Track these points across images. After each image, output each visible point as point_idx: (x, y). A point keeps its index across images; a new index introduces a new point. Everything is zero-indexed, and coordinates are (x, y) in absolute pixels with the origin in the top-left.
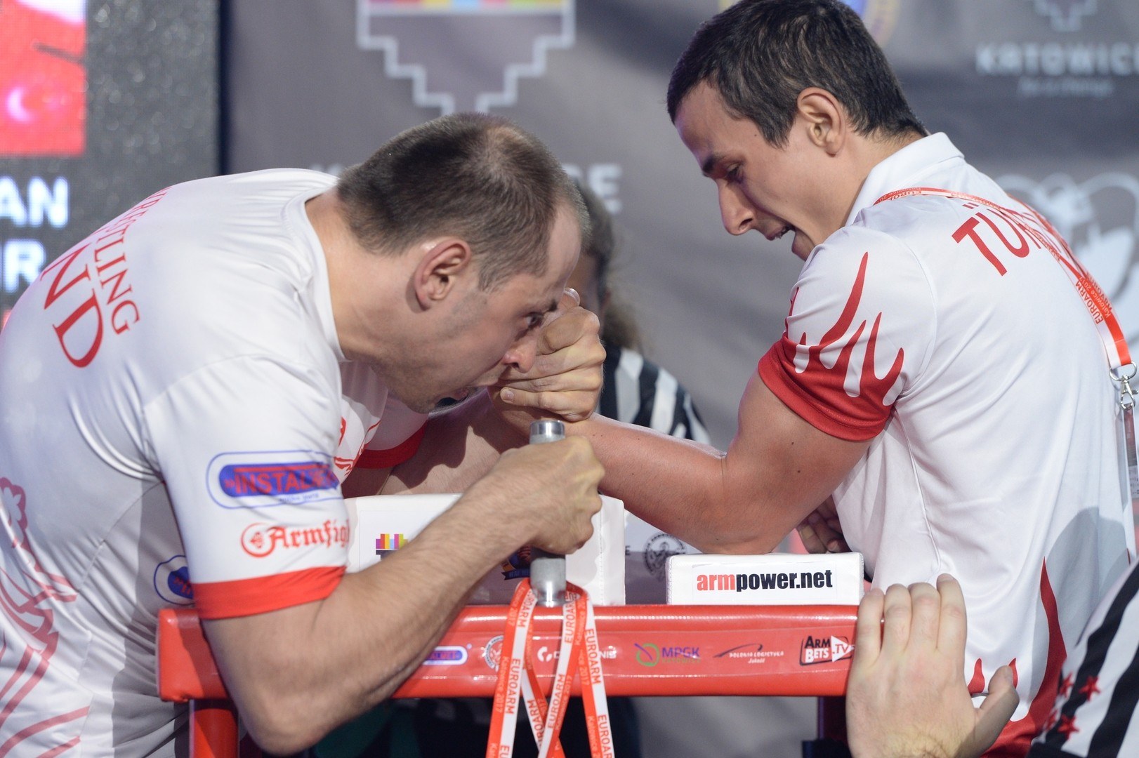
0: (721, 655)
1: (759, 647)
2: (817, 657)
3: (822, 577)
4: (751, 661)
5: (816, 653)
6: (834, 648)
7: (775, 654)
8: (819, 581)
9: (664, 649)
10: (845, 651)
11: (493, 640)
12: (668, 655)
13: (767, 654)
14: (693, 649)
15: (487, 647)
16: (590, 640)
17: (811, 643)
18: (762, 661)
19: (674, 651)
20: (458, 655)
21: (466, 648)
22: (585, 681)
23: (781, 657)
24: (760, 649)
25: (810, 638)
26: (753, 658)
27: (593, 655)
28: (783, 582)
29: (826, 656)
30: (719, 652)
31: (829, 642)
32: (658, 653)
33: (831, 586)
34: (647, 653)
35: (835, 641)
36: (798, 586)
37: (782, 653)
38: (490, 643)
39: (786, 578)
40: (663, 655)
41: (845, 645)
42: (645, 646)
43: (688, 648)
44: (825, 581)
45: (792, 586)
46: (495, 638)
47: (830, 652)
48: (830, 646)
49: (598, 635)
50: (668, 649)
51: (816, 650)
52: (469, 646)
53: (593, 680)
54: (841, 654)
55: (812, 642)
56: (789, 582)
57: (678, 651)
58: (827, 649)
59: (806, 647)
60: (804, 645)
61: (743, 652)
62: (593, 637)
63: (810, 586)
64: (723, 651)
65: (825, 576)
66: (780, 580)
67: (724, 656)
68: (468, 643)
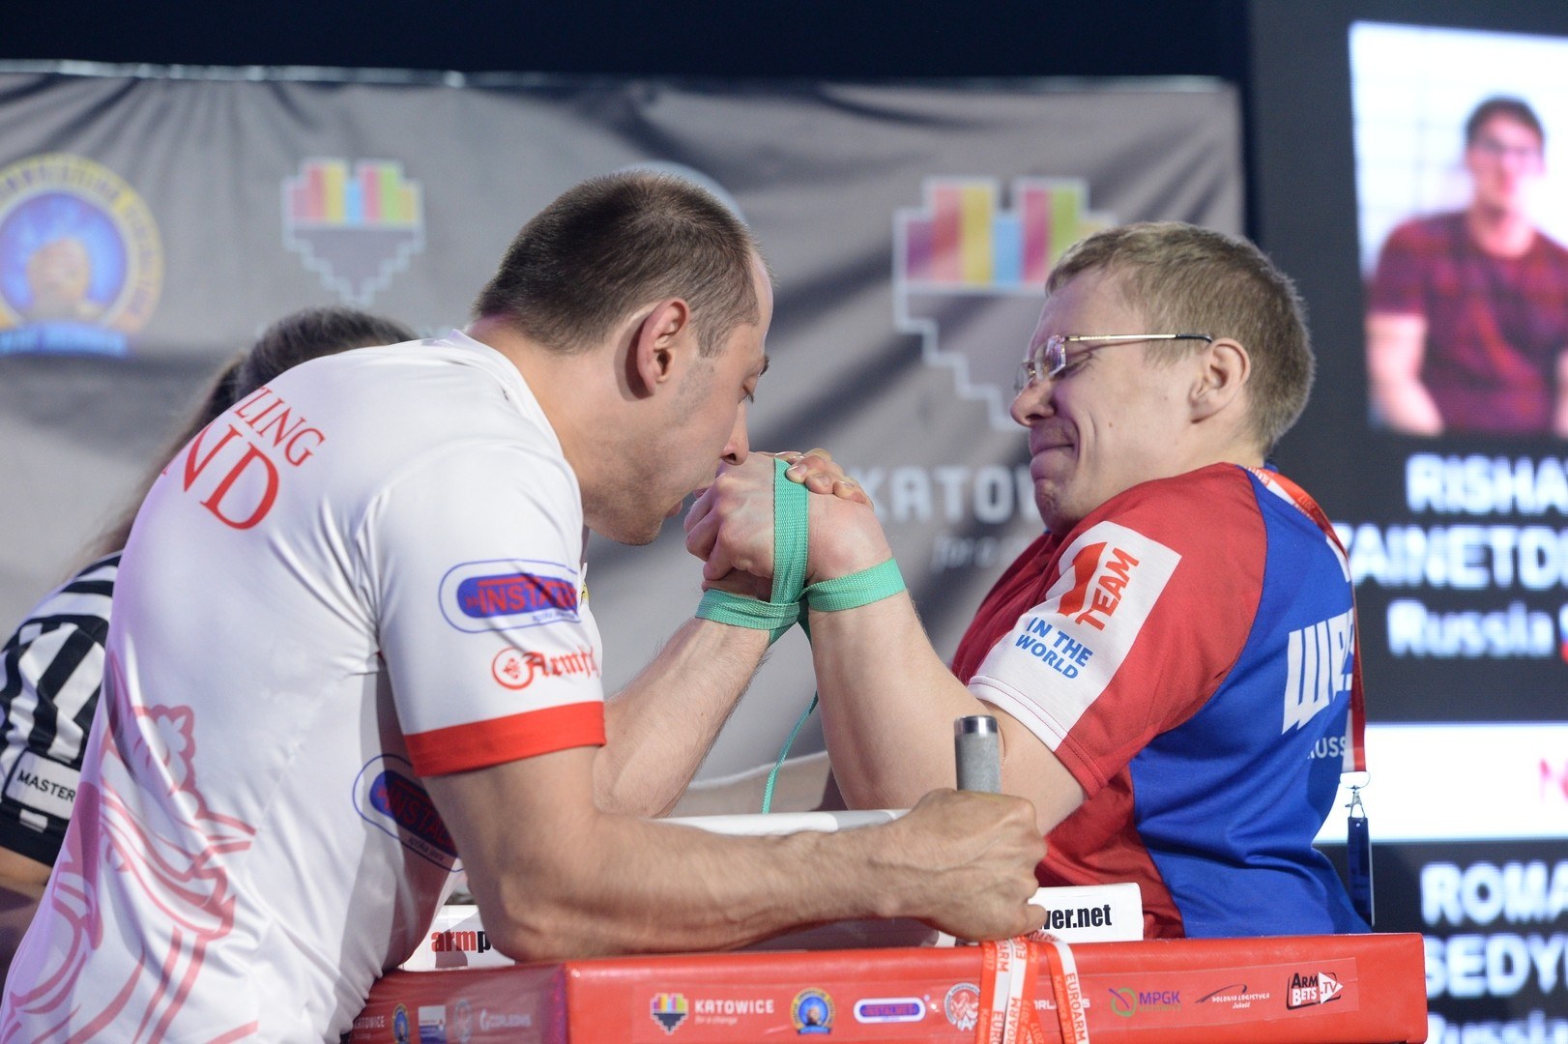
0: (1203, 1000)
1: (1243, 988)
2: (1304, 999)
3: (1100, 914)
4: (1236, 1006)
5: (1304, 994)
6: (1322, 987)
7: (1260, 997)
8: (1097, 918)
9: (1141, 994)
10: (1333, 990)
11: (953, 988)
12: (1145, 1002)
13: (1253, 996)
14: (1173, 994)
15: (947, 998)
16: (1072, 987)
17: (1299, 982)
18: (1247, 1005)
19: (1152, 996)
20: (914, 1009)
21: (923, 999)
22: (1070, 1038)
23: (1267, 1000)
24: (1244, 991)
25: (1297, 976)
26: (1238, 1002)
27: (1076, 1006)
28: (1058, 921)
29: (1314, 998)
30: (1200, 997)
31: (1316, 979)
32: (1136, 1001)
33: (1110, 924)
34: (1124, 1001)
35: (1322, 978)
36: (1075, 925)
37: (1268, 996)
38: (950, 993)
39: (1061, 917)
40: (1141, 1002)
41: (1333, 983)
42: (1120, 992)
43: (1168, 992)
44: (1103, 918)
45: (1068, 926)
46: (956, 986)
47: (1318, 992)
48: (1317, 985)
49: (1080, 978)
50: (1145, 995)
51: (1303, 990)
52: (927, 998)
53: (1077, 1036)
54: (1330, 994)
55: (1299, 980)
56: (1064, 920)
57: (1157, 996)
58: (1314, 988)
59: (1293, 987)
60: (1291, 983)
61: (1227, 995)
62: (1075, 983)
63: (1088, 925)
64: (1204, 996)
65: (1103, 912)
66: (1055, 919)
67: (1206, 1001)
68: (927, 993)
